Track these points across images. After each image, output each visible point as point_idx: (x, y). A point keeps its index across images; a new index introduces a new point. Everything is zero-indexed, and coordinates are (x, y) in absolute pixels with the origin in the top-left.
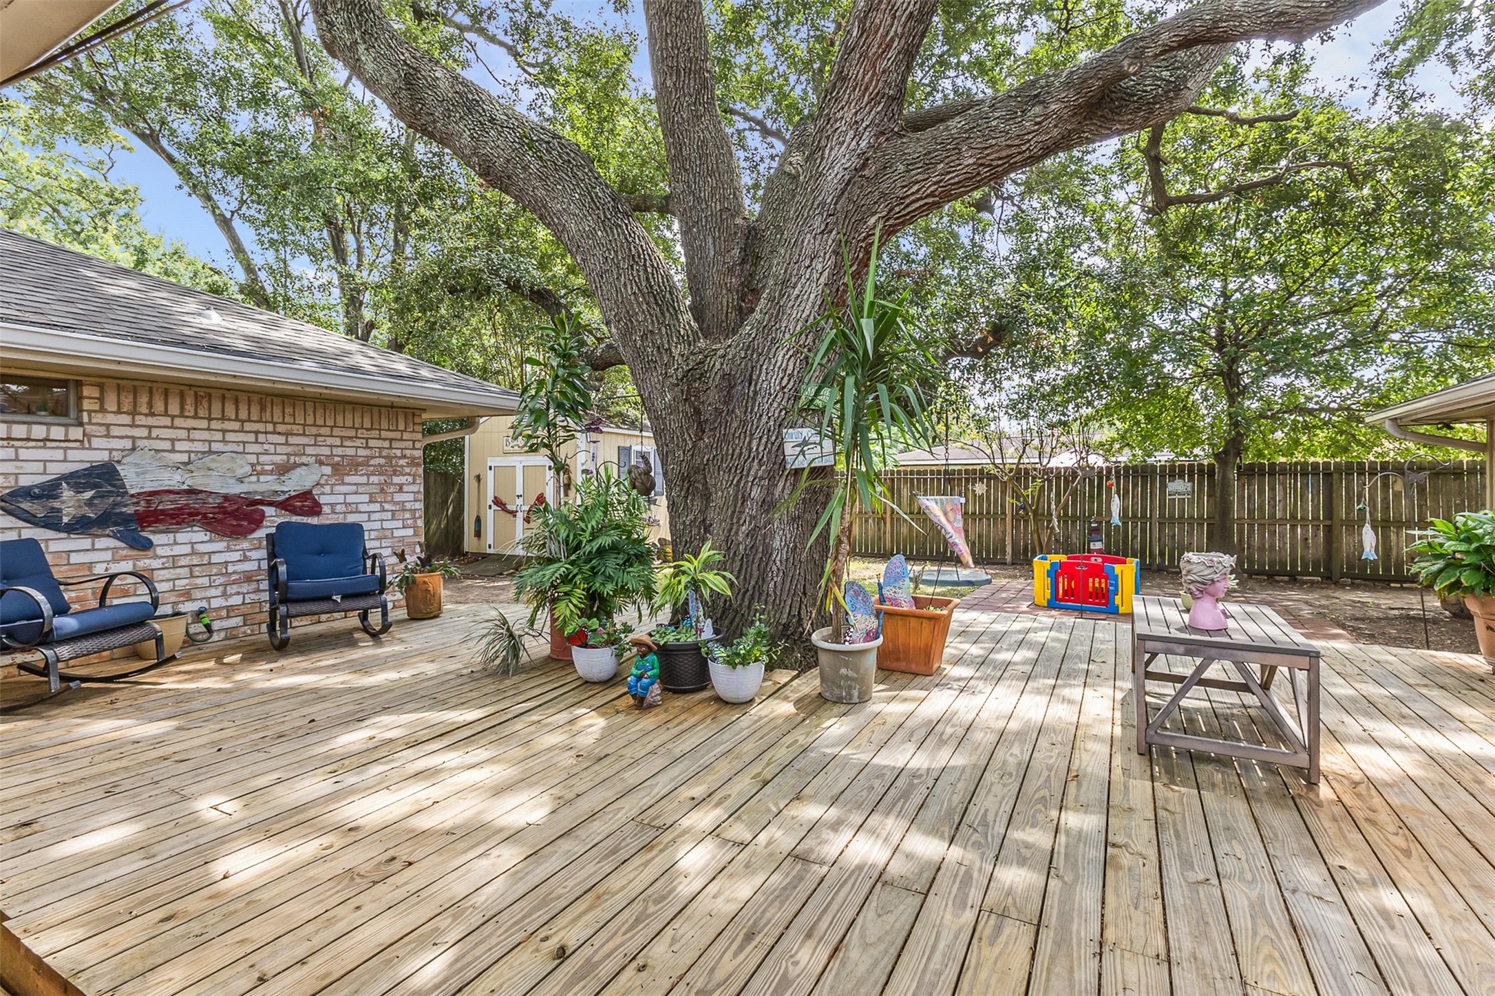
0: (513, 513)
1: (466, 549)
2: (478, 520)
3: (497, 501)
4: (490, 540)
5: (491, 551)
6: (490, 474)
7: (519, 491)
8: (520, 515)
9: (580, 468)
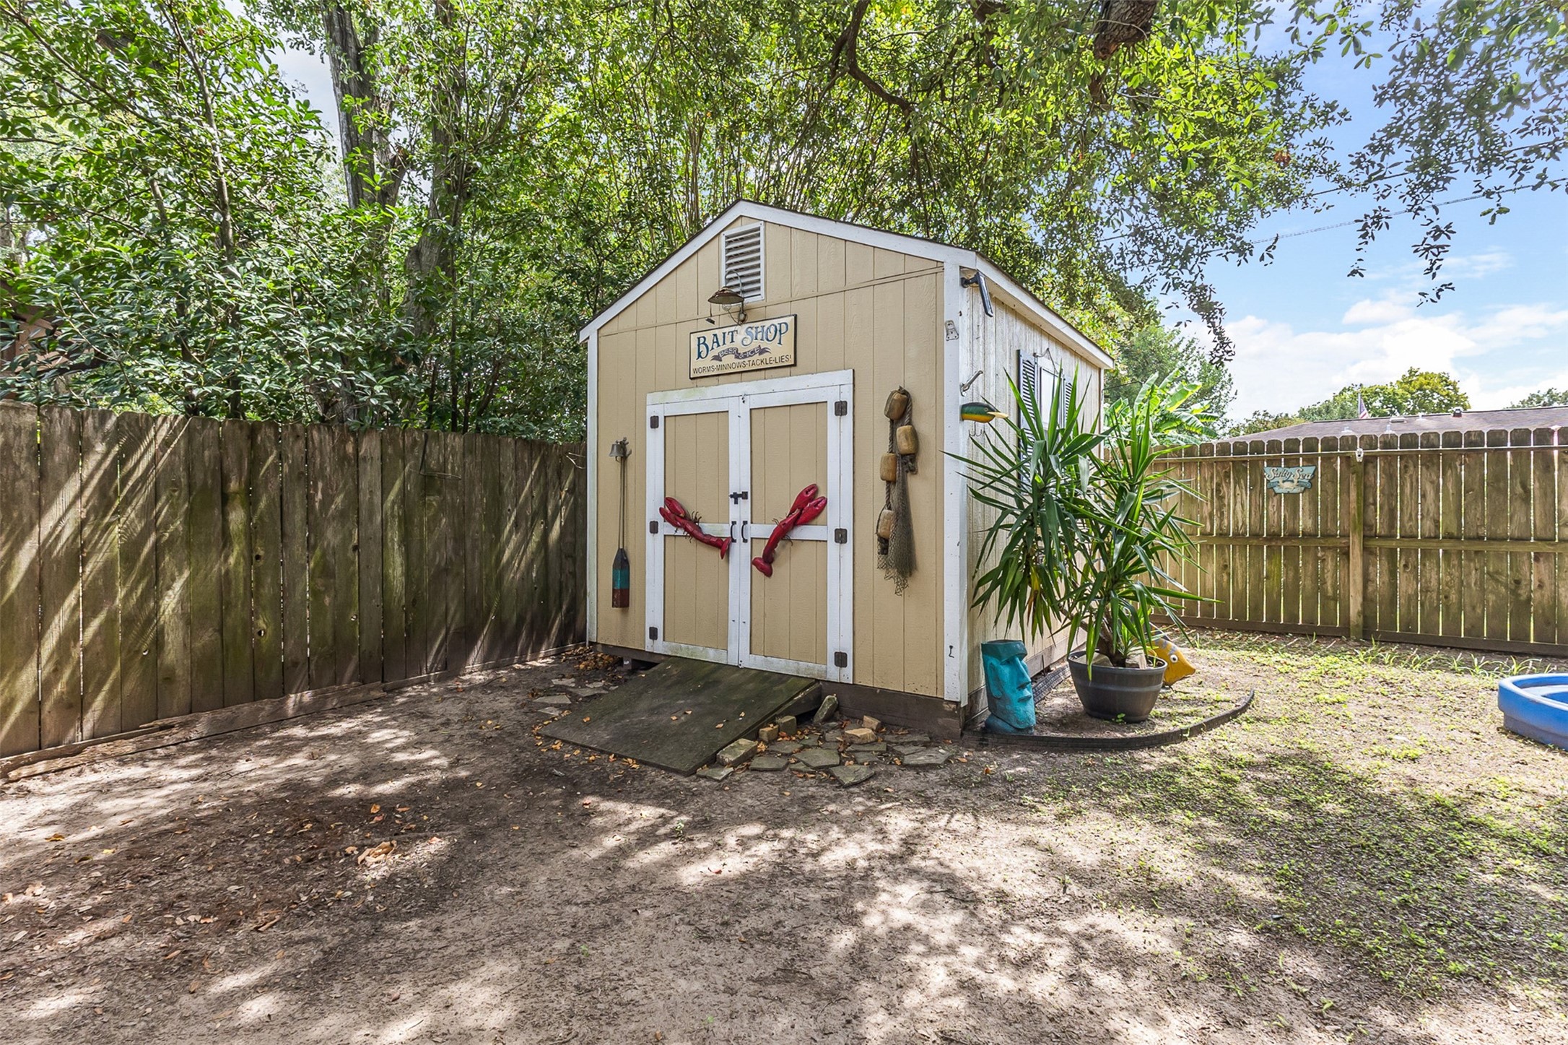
0: (722, 546)
1: (592, 635)
2: (622, 563)
3: (674, 512)
4: (654, 617)
5: (659, 647)
6: (655, 440)
7: (739, 479)
8: (741, 555)
9: (953, 401)
